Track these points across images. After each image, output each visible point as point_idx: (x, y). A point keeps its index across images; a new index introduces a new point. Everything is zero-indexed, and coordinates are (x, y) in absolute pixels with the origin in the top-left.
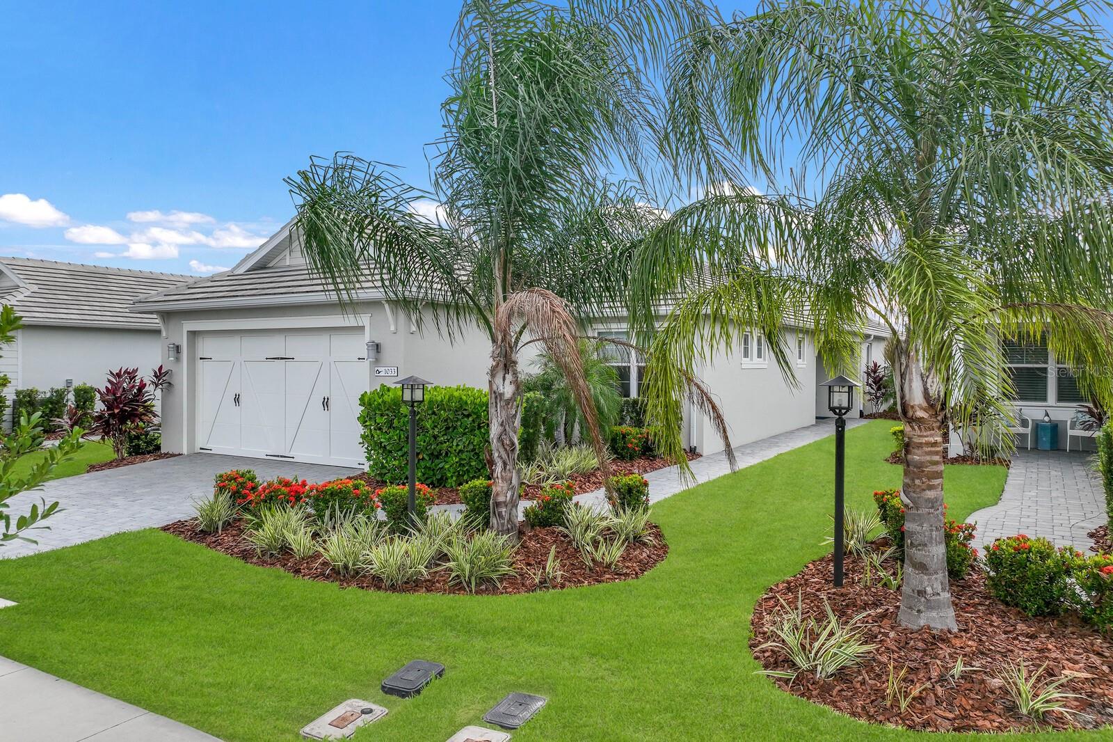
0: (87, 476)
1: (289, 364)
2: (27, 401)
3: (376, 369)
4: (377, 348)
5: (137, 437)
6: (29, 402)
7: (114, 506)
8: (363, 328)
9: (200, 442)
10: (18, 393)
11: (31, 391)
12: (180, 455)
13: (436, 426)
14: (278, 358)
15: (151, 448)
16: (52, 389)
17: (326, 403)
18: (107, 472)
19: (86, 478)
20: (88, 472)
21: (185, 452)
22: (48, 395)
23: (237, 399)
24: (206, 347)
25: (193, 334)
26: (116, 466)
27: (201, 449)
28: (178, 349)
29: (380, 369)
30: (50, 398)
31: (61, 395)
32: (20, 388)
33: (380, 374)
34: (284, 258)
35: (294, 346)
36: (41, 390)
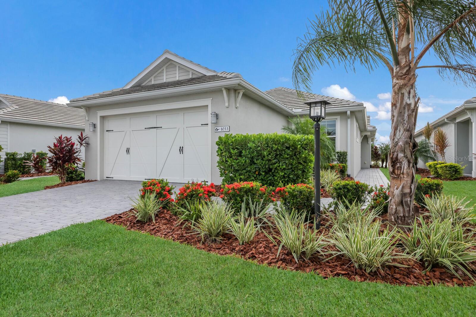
0: (45, 191)
1: (159, 130)
2: (11, 158)
3: (216, 128)
4: (217, 116)
5: (71, 173)
6: (13, 158)
7: (65, 206)
8: (207, 106)
9: (107, 174)
10: (7, 154)
11: (14, 153)
12: (95, 180)
13: (269, 154)
14: (152, 128)
15: (79, 178)
16: (25, 153)
17: (181, 150)
18: (56, 189)
19: (44, 192)
20: (45, 189)
21: (99, 179)
22: (23, 156)
23: (128, 151)
24: (110, 125)
25: (103, 118)
26: (61, 186)
27: (107, 177)
28: (94, 126)
29: (218, 128)
30: (24, 157)
31: (30, 156)
32: (9, 152)
33: (218, 131)
34: (151, 81)
35: (161, 121)
36: (19, 153)
